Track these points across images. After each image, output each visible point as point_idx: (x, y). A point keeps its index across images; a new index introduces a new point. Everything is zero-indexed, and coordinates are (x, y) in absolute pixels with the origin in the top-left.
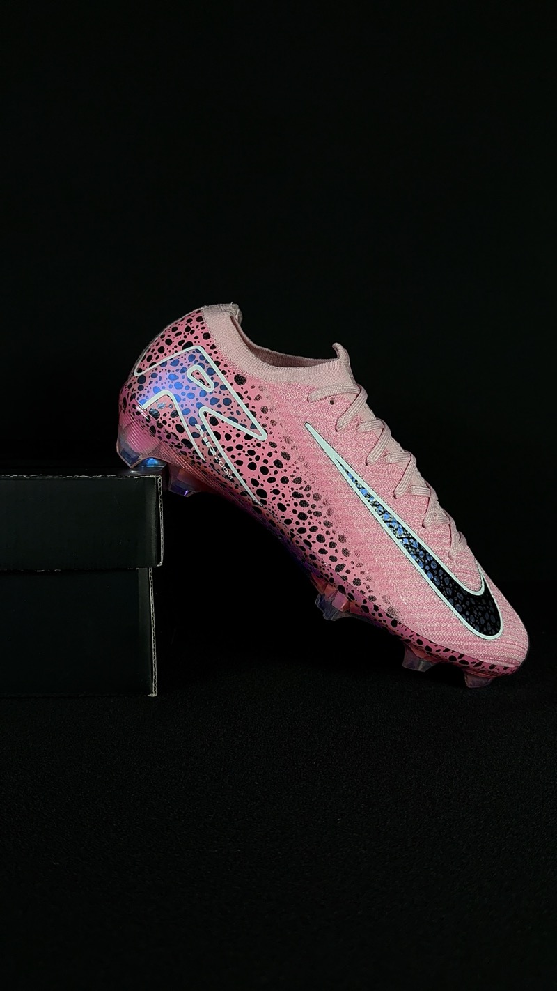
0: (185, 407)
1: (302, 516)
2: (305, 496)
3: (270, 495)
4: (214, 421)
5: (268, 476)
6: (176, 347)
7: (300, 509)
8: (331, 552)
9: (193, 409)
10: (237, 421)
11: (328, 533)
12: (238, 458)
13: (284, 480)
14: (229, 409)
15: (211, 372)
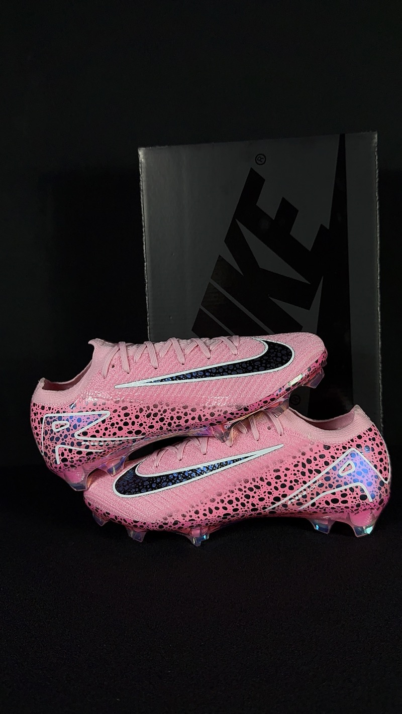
0: (70, 443)
1: (162, 420)
2: (151, 412)
3: (141, 429)
4: (85, 434)
5: (130, 424)
6: (39, 427)
7: (157, 419)
8: (189, 417)
9: (73, 440)
10: (92, 422)
11: (178, 412)
12: (111, 433)
13: (137, 417)
14: (84, 422)
15: (60, 418)
